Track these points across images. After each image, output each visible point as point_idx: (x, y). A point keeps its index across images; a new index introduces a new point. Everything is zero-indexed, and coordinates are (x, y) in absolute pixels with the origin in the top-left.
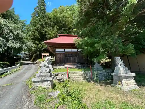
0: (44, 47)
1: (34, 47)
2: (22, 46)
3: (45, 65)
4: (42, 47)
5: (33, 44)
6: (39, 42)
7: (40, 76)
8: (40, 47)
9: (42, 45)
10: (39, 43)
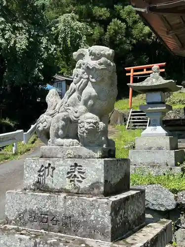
0: (135, 32)
1: (84, 38)
2: (37, 39)
3: (67, 120)
4: (128, 34)
5: (80, 24)
6: (110, 7)
7: (32, 212)
8: (116, 32)
9: (123, 21)
10: (108, 15)
